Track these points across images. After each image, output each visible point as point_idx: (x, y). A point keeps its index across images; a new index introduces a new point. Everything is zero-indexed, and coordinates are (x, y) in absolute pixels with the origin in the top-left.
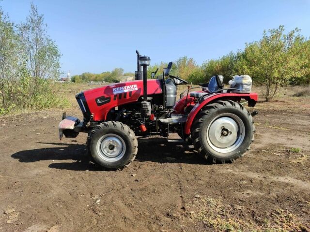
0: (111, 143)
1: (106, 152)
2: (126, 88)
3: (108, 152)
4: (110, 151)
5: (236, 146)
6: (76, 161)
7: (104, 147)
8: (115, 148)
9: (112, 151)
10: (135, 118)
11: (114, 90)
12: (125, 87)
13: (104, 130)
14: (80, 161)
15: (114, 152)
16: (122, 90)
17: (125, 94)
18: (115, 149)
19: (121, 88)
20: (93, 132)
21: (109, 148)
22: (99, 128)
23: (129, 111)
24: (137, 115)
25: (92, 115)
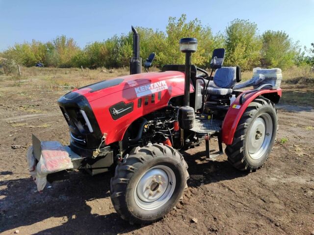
0: (156, 180)
1: (147, 196)
2: (153, 86)
3: (150, 195)
4: (152, 192)
5: (264, 148)
6: (66, 219)
7: (144, 189)
8: (160, 186)
9: (155, 191)
10: (157, 130)
11: (137, 90)
12: (152, 85)
13: (149, 163)
14: (74, 217)
15: (158, 192)
16: (148, 90)
17: (152, 96)
18: (159, 189)
19: (145, 86)
20: (131, 168)
21: (151, 189)
22: (140, 161)
23: (150, 122)
24: (160, 125)
25: (104, 137)
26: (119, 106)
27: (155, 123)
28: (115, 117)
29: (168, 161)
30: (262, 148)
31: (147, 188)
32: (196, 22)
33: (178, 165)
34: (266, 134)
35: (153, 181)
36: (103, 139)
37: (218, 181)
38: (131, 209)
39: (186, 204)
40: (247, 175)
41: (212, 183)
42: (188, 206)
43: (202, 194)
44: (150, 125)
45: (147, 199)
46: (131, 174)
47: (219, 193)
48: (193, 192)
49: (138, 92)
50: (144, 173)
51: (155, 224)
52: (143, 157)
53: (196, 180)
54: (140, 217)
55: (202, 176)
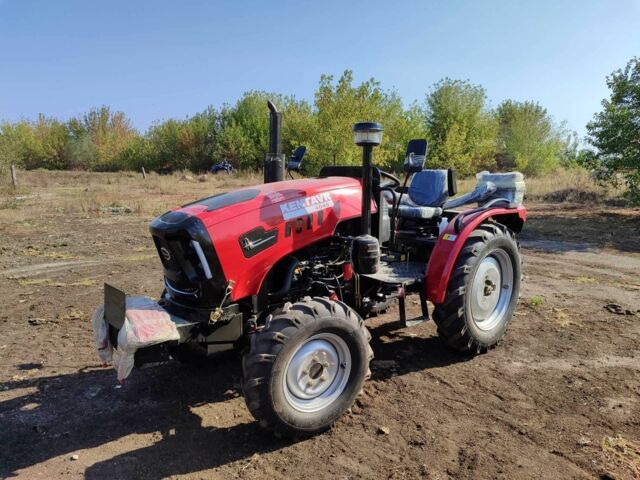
0: (318, 360)
1: (303, 387)
2: (310, 201)
3: (309, 385)
4: (311, 380)
6: (159, 436)
7: (300, 373)
8: (325, 370)
9: (317, 380)
11: (283, 207)
12: (307, 199)
13: (308, 328)
14: (172, 432)
15: (322, 380)
16: (302, 207)
17: (308, 219)
18: (325, 374)
19: (297, 202)
20: (279, 337)
21: (310, 375)
22: (294, 325)
23: (304, 263)
24: (320, 269)
25: (230, 287)
26: (254, 235)
27: (311, 265)
28: (248, 252)
29: (338, 325)
30: (497, 311)
31: (304, 373)
32: (371, 85)
33: (355, 333)
34: (503, 287)
35: (314, 361)
36: (229, 290)
37: (423, 369)
38: (278, 409)
39: (367, 406)
40: (472, 358)
41: (412, 373)
42: (371, 409)
43: (395, 390)
44: (303, 269)
45: (304, 392)
46: (279, 346)
47: (425, 388)
48: (380, 387)
49: (286, 212)
50: (300, 346)
51: (318, 438)
52: (298, 318)
53: (383, 369)
54: (293, 423)
55: (393, 362)
